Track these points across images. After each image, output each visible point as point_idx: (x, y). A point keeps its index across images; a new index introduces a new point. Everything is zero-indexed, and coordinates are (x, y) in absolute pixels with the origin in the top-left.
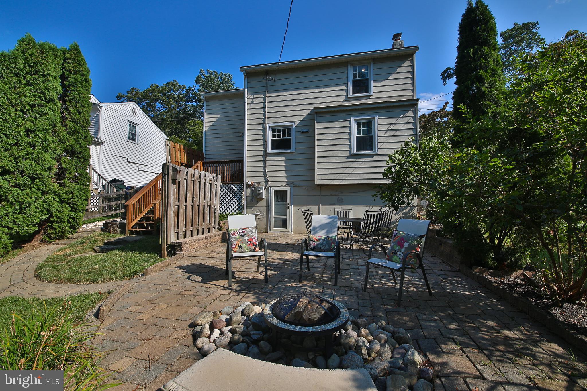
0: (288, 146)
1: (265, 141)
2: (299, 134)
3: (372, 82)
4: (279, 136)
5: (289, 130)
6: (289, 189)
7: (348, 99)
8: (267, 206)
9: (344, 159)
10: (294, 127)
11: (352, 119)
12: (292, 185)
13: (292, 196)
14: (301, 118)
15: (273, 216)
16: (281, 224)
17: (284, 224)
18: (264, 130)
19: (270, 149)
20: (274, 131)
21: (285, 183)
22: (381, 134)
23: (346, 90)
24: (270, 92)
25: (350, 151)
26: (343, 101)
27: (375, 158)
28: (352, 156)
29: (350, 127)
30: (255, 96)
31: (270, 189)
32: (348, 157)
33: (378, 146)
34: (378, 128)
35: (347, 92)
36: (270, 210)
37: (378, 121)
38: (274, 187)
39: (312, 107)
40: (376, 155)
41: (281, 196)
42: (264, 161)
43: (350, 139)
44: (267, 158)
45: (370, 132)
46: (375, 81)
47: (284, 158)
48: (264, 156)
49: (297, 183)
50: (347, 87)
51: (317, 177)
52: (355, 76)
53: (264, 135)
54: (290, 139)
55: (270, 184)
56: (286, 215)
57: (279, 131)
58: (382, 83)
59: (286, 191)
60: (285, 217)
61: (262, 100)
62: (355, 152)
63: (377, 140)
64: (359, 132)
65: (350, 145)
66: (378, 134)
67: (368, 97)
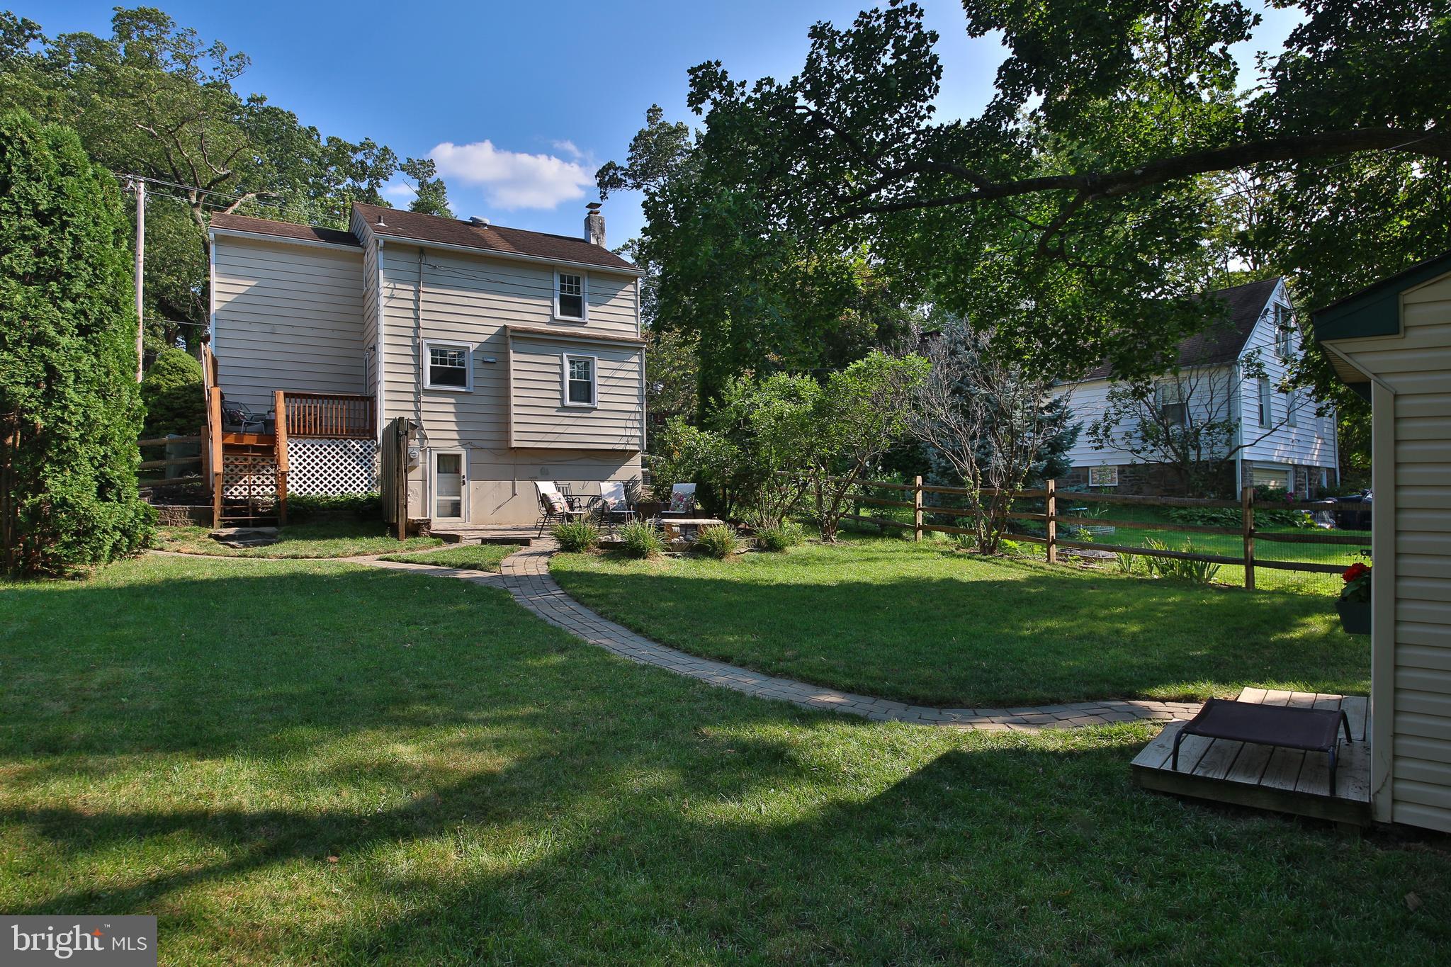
0: (462, 383)
1: (418, 367)
2: (479, 365)
3: (587, 304)
4: (444, 362)
5: (461, 354)
6: (463, 453)
7: (554, 321)
8: (424, 480)
9: (553, 412)
10: (471, 351)
11: (565, 355)
12: (468, 446)
13: (469, 463)
14: (484, 338)
15: (435, 498)
16: (449, 510)
17: (455, 510)
18: (417, 348)
19: (428, 384)
20: (433, 353)
21: (456, 443)
22: (602, 381)
23: (552, 308)
24: (427, 284)
25: (562, 400)
26: (548, 324)
27: (594, 414)
28: (564, 408)
29: (562, 366)
30: (398, 286)
31: (430, 451)
32: (559, 410)
33: (598, 397)
34: (598, 372)
35: (553, 311)
36: (430, 487)
37: (599, 363)
38: (437, 448)
39: (502, 323)
40: (596, 409)
41: (448, 464)
42: (417, 402)
43: (562, 383)
44: (423, 399)
45: (587, 376)
46: (591, 304)
47: (453, 401)
48: (417, 393)
49: (477, 444)
50: (553, 303)
51: (514, 436)
52: (563, 288)
53: (418, 356)
54: (464, 370)
55: (431, 443)
56: (459, 495)
57: (443, 353)
58: (600, 309)
59: (458, 457)
60: (458, 498)
61: (411, 296)
62: (568, 403)
63: (597, 389)
64: (572, 374)
65: (562, 392)
66: (598, 381)
67: (582, 324)
